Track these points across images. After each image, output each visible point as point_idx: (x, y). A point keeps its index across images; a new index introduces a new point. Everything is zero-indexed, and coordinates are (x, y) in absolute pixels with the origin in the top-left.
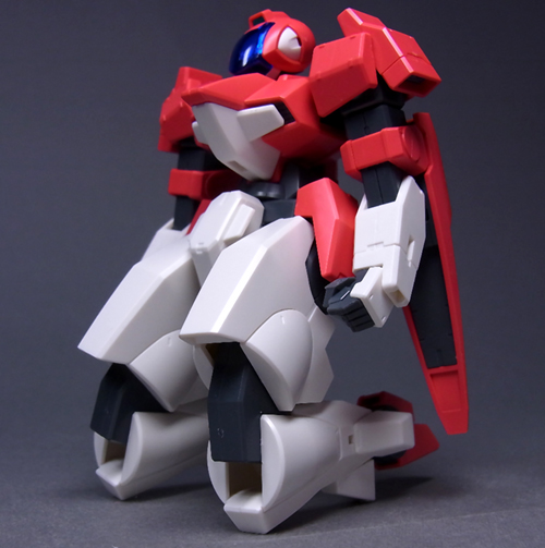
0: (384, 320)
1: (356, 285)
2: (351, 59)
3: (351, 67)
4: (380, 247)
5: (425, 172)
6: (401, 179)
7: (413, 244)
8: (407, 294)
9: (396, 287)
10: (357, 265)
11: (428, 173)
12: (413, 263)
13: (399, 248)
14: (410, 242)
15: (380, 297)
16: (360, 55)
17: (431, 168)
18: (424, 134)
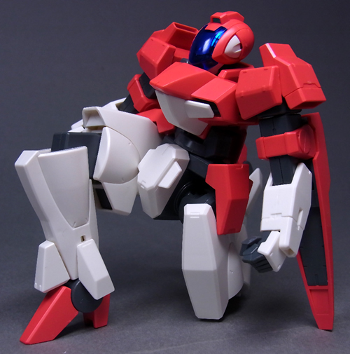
0: (279, 267)
1: (262, 243)
2: (264, 86)
3: (264, 92)
4: (280, 216)
5: (313, 158)
6: (296, 165)
7: (302, 213)
8: (296, 250)
9: (288, 247)
10: (264, 227)
11: (315, 158)
12: (301, 227)
13: (292, 219)
14: (300, 211)
15: (277, 253)
16: (270, 83)
17: (318, 153)
18: (314, 129)
